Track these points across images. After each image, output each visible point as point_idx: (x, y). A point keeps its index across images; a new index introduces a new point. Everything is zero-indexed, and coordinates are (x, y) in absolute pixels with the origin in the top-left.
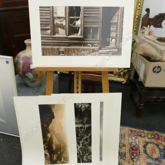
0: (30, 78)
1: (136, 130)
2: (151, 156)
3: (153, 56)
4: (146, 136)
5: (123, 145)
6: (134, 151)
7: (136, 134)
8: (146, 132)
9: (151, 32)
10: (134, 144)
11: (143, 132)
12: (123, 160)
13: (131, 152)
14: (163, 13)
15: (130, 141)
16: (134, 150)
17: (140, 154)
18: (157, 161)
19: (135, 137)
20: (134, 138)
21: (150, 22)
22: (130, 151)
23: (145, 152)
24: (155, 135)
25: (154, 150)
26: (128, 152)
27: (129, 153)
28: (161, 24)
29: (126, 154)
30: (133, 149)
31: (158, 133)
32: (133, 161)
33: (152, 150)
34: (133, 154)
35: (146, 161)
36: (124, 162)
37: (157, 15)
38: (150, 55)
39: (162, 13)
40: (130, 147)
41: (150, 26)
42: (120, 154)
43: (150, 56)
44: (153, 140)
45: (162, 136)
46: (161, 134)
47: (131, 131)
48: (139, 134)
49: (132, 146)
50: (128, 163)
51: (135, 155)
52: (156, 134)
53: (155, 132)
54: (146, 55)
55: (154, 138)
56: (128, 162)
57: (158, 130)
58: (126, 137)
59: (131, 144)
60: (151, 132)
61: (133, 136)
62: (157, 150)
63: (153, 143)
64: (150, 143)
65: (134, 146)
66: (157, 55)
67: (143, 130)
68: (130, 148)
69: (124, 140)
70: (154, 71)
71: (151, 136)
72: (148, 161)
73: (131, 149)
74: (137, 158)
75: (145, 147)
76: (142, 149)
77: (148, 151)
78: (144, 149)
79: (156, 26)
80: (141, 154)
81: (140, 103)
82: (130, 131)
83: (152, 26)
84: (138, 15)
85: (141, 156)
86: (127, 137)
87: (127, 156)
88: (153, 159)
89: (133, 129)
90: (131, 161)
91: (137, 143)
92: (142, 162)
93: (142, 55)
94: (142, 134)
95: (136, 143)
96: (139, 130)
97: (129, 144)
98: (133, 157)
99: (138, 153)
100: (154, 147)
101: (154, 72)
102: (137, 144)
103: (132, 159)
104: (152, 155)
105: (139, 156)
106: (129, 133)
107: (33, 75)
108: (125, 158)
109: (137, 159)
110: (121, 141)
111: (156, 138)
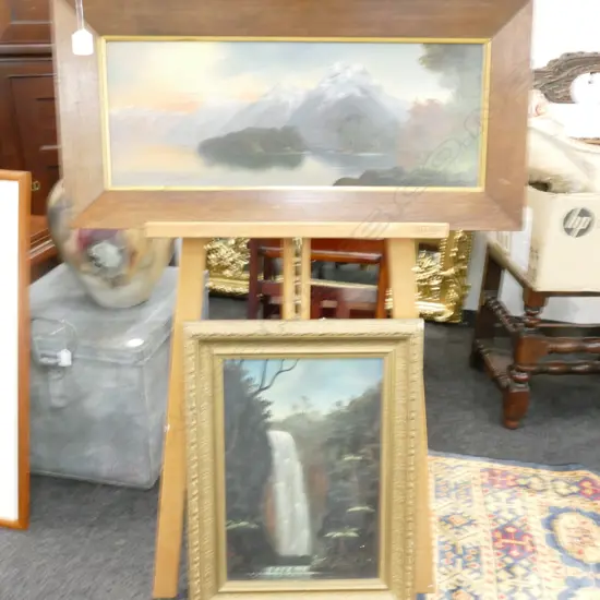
0: (107, 265)
1: (509, 468)
2: (577, 556)
4: (550, 487)
5: (466, 521)
6: (513, 542)
7: (511, 484)
8: (546, 473)
10: (510, 517)
11: (534, 475)
12: (476, 571)
13: (499, 545)
15: (492, 507)
16: (511, 538)
17: (534, 551)
19: (510, 490)
20: (504, 495)
22: (495, 540)
23: (554, 541)
24: (582, 481)
25: (587, 533)
26: (490, 544)
27: (494, 548)
29: (484, 551)
30: (506, 535)
31: (594, 477)
32: (513, 576)
33: (580, 535)
34: (507, 549)
35: (561, 571)
36: (477, 579)
40: (494, 528)
42: (460, 551)
44: (577, 502)
47: (492, 473)
48: (522, 482)
49: (502, 522)
50: (495, 584)
51: (515, 553)
52: (586, 479)
53: (582, 473)
55: (579, 493)
56: (492, 578)
57: (590, 467)
59: (494, 516)
60: (567, 474)
61: (501, 489)
63: (578, 511)
64: (567, 510)
65: (510, 524)
67: (534, 468)
68: (497, 530)
69: (468, 504)
71: (568, 488)
72: (570, 574)
73: (498, 535)
74: (524, 562)
75: (549, 524)
76: (539, 533)
77: (564, 540)
78: (548, 532)
79: (551, 97)
80: (538, 549)
82: (487, 474)
85: (540, 558)
86: (476, 492)
87: (489, 559)
88: (586, 566)
89: (498, 466)
90: (503, 575)
91: (520, 512)
92: (548, 575)
94: (535, 481)
95: (513, 513)
96: (520, 470)
97: (490, 516)
98: (509, 560)
99: (529, 548)
100: (584, 523)
102: (518, 517)
103: (508, 569)
104: (580, 552)
105: (534, 559)
106: (485, 480)
107: (121, 252)
108: (480, 564)
109: (527, 568)
110: (457, 509)
111: (589, 492)
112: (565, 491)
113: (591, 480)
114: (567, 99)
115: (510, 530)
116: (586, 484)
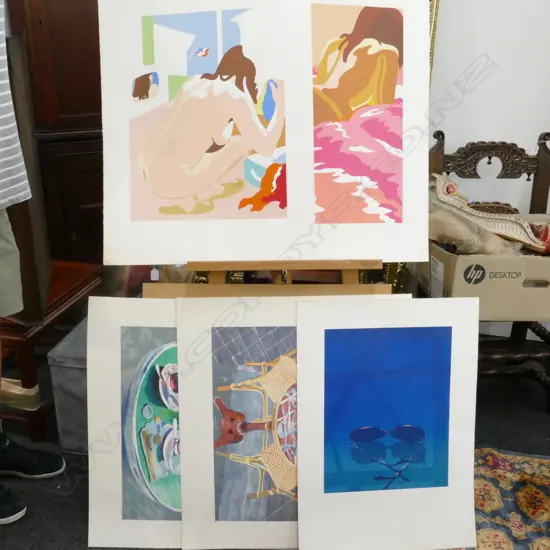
2: (480, 508)
3: (462, 242)
9: (452, 186)
14: (479, 143)
18: (498, 518)
21: (448, 163)
24: (486, 456)
25: (488, 492)
28: (475, 169)
31: (495, 452)
33: (482, 494)
37: (464, 146)
38: (455, 240)
39: (476, 141)
41: (448, 173)
43: (454, 243)
44: (482, 471)
45: (504, 460)
46: (502, 456)
52: (489, 454)
53: (487, 450)
54: (446, 242)
55: (483, 465)
57: (492, 446)
62: (495, 493)
63: (483, 477)
66: (471, 238)
70: (468, 277)
71: (476, 461)
79: (462, 174)
83: (452, 174)
93: (434, 241)
100: (485, 485)
101: (469, 281)
104: (482, 505)
111: (491, 463)
113: (493, 455)
114: (475, 175)
116: (490, 458)
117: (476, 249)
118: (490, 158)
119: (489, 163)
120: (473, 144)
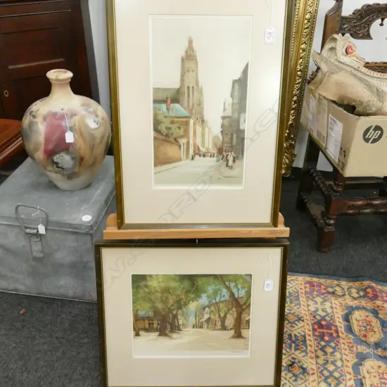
0: (65, 167)
1: (322, 281)
2: (364, 339)
3: (361, 103)
4: (347, 293)
5: (297, 319)
6: (325, 331)
7: (323, 291)
8: (344, 284)
9: (350, 47)
10: (323, 314)
11: (338, 285)
12: (302, 352)
13: (317, 333)
14: (374, 4)
15: (312, 308)
16: (323, 329)
17: (338, 336)
18: (380, 350)
19: (322, 296)
20: (319, 300)
21: (344, 24)
22: (314, 330)
23: (349, 329)
24: (367, 288)
25: (369, 323)
26: (311, 333)
27: (314, 335)
28: (368, 31)
29: (307, 337)
30: (321, 326)
31: (374, 285)
32: (326, 353)
33: (365, 324)
34: (322, 337)
35: (355, 349)
36: (304, 356)
37: (360, 8)
38: (355, 101)
39: (371, 3)
40: (313, 322)
41: (343, 35)
42: (294, 339)
43: (353, 104)
44: (363, 303)
45: (382, 292)
46: (379, 287)
47: (312, 284)
48: (330, 290)
49: (318, 318)
50: (314, 359)
51: (326, 338)
52: (369, 287)
53: (366, 283)
54: (346, 102)
55: (364, 296)
56: (313, 355)
57: (371, 278)
58: (301, 299)
59: (314, 314)
60: (357, 284)
61: (317, 296)
62: (376, 324)
63: (364, 308)
64: (358, 308)
65: (323, 318)
66: (370, 98)
67: (338, 280)
68: (315, 323)
69: (298, 306)
70: (367, 137)
71: (358, 293)
72: (359, 350)
73: (316, 327)
74: (333, 344)
75: (347, 318)
76: (340, 323)
77: (356, 328)
78: (347, 323)
79: (355, 35)
80: (341, 335)
81: (328, 218)
82: (308, 285)
83: (347, 35)
84: (310, 12)
85: (341, 341)
86: (303, 299)
87: (310, 343)
88: (368, 345)
89: (315, 279)
90: (320, 353)
91: (329, 310)
92: (346, 353)
93: (334, 102)
94: (337, 288)
95: (326, 312)
96: (329, 281)
97: (311, 314)
98: (323, 343)
99: (335, 335)
100: (367, 316)
101: (367, 140)
102: (328, 314)
103: (323, 349)
104: (365, 336)
105: (338, 342)
106: (308, 290)
107: (73, 158)
108: (306, 347)
109: (334, 348)
110: (291, 310)
111: (371, 295)
112: (356, 295)
113: (372, 288)
114: (367, 36)
115: (323, 323)
116: (369, 290)
117: (374, 109)
118: (383, 20)
119: (381, 25)
120: (369, 6)
